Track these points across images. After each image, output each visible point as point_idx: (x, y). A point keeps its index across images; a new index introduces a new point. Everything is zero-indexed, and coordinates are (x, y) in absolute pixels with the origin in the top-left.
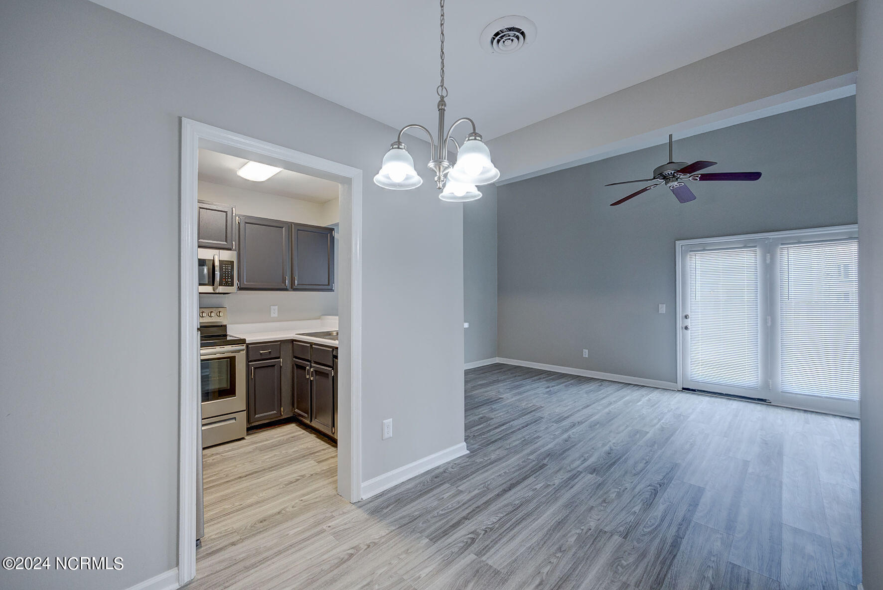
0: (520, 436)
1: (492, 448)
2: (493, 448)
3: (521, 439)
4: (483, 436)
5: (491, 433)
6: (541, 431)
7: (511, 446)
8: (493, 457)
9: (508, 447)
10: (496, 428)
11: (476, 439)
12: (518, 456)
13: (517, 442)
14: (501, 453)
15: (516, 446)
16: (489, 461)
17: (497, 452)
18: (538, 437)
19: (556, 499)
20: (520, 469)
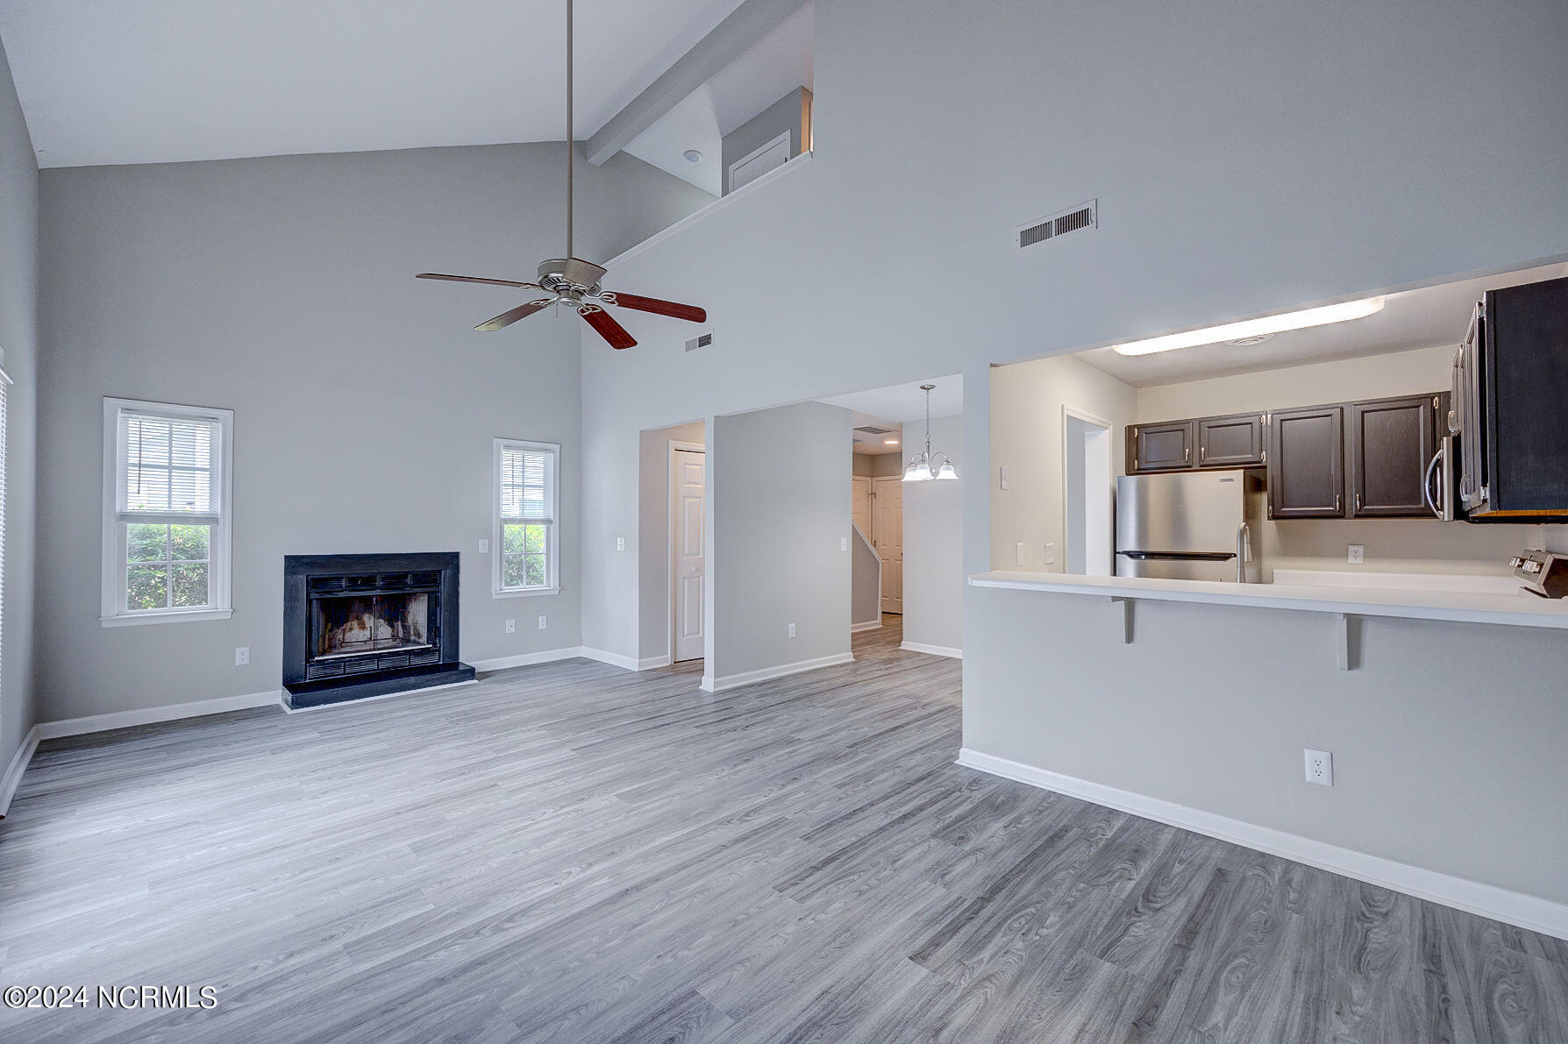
0: (873, 789)
1: (922, 770)
2: (922, 768)
3: (872, 785)
4: (943, 789)
5: (929, 796)
6: (828, 800)
7: (891, 772)
8: (918, 757)
9: (897, 770)
10: (921, 808)
11: (952, 785)
12: (883, 757)
13: (879, 778)
14: (909, 762)
15: (883, 771)
16: (923, 751)
17: (913, 763)
18: (840, 786)
19: (852, 721)
20: (883, 743)
